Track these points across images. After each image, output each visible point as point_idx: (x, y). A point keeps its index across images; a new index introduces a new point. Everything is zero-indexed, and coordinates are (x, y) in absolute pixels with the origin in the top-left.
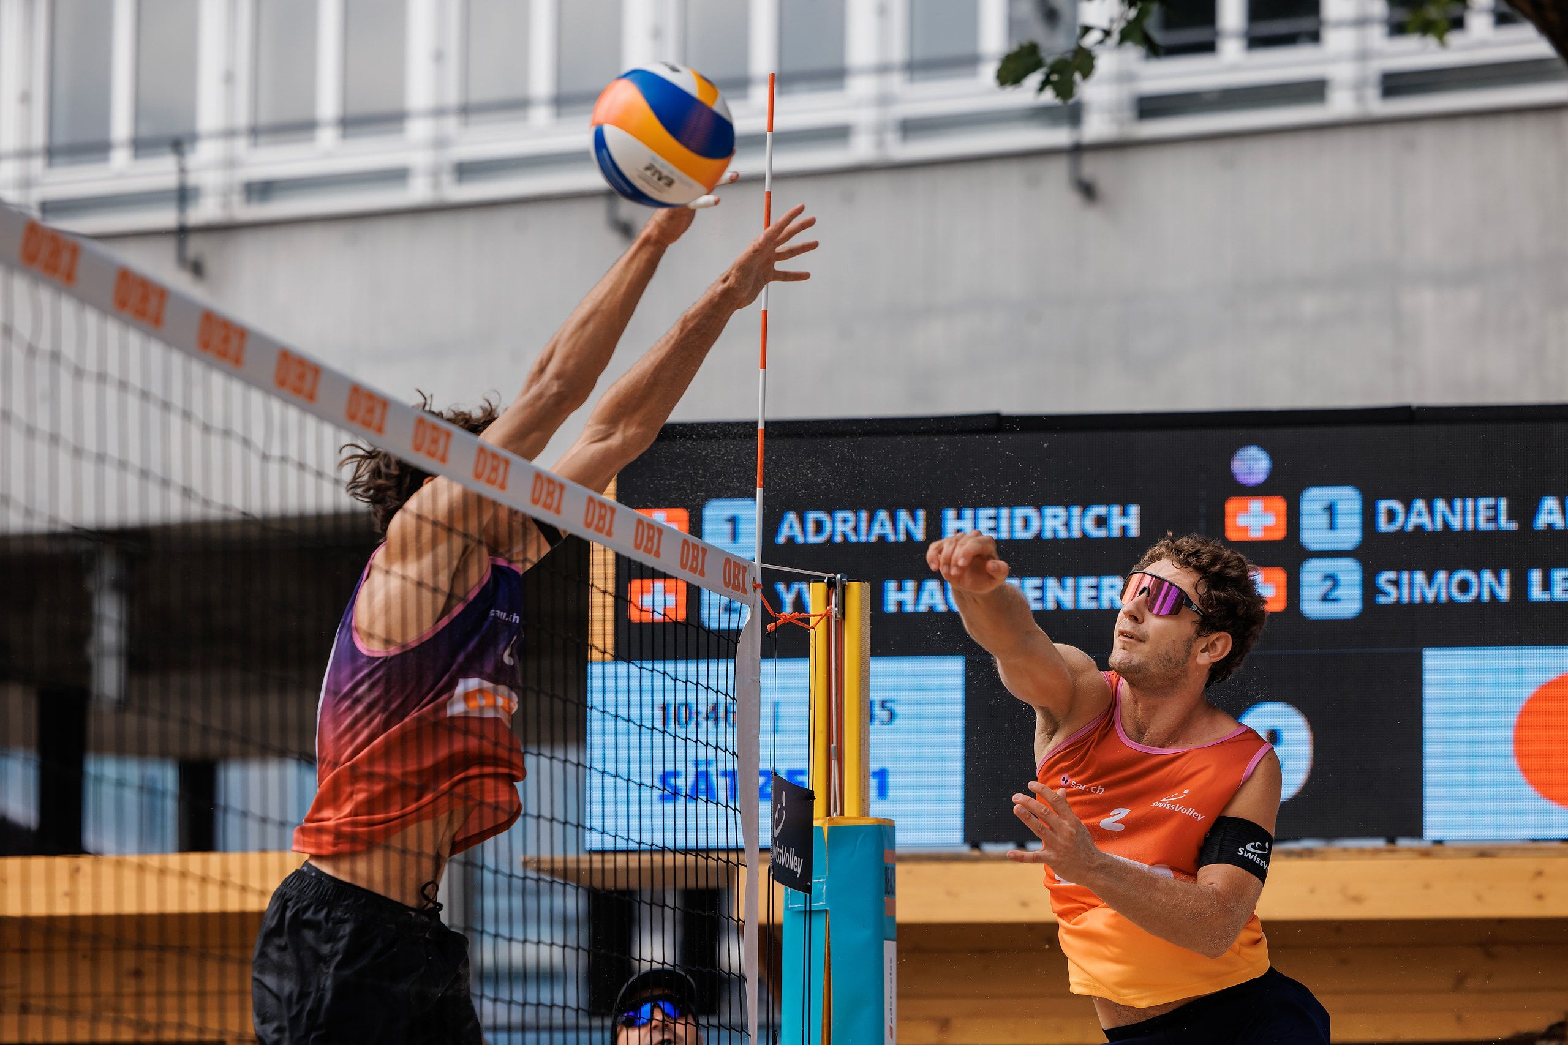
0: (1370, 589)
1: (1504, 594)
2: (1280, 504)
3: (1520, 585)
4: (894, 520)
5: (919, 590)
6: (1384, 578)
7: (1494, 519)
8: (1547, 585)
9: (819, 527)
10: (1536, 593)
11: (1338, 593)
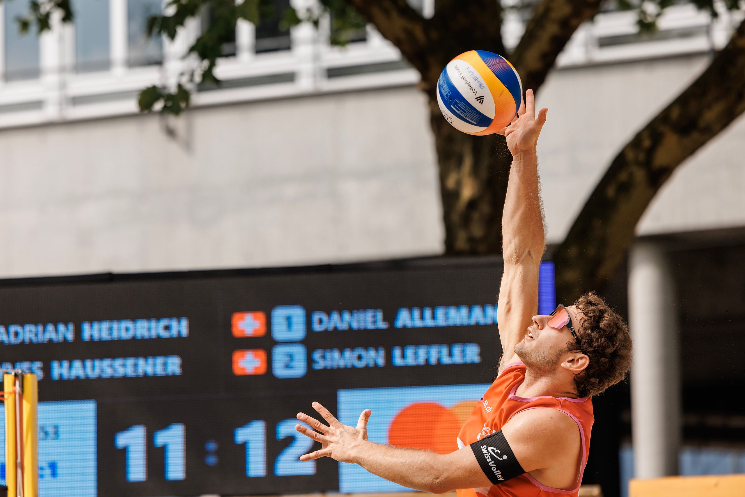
0: (310, 361)
1: (381, 362)
2: (261, 316)
3: (389, 357)
4: (56, 331)
5: (70, 367)
6: (317, 355)
7: (375, 322)
8: (403, 356)
9: (16, 334)
10: (398, 361)
11: (294, 364)
